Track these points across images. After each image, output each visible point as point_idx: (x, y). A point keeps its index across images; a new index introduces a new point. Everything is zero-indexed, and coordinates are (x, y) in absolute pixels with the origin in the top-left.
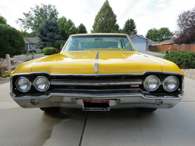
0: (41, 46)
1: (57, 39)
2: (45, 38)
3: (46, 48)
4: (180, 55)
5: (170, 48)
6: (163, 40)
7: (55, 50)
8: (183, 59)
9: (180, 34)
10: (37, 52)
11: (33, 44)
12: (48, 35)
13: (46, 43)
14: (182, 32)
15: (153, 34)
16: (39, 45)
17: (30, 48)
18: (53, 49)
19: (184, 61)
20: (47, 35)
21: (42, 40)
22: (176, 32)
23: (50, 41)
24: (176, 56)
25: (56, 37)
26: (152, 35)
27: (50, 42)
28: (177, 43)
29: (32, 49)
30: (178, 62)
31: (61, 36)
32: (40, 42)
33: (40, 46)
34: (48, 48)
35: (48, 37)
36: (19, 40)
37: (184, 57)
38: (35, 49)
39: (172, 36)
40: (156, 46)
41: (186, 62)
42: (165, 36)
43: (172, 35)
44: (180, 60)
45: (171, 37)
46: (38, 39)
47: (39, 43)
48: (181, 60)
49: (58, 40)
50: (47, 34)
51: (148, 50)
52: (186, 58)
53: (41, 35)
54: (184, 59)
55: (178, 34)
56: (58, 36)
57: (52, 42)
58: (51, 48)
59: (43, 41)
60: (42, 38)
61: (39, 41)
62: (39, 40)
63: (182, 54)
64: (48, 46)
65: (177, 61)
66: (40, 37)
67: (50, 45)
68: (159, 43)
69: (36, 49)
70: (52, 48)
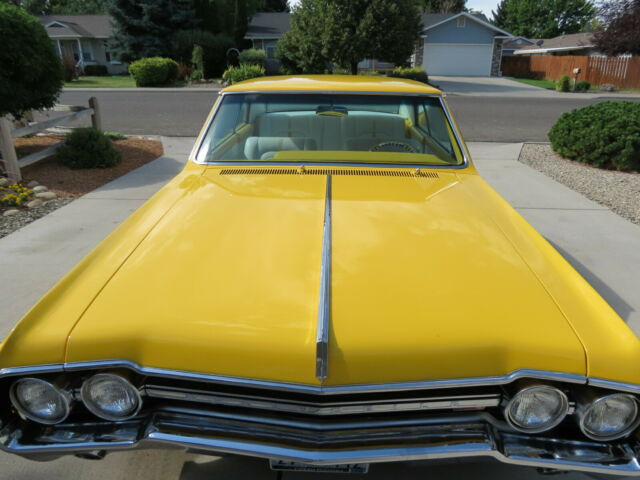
0: (123, 52)
1: (179, 25)
2: (135, 22)
3: (143, 59)
4: (615, 118)
5: (576, 70)
6: (555, 33)
7: (175, 66)
8: (626, 135)
9: (619, 14)
10: (110, 70)
11: (94, 41)
12: (145, 10)
13: (141, 39)
14: (627, 6)
15: (520, 9)
16: (117, 46)
17: (87, 57)
18: (168, 64)
19: (629, 143)
20: (141, 8)
21: (125, 27)
22: (607, 6)
23: (157, 31)
24: (599, 123)
25: (174, 18)
26: (516, 11)
27: (155, 35)
28: (602, 50)
29: (93, 58)
30: (606, 148)
31: (194, 12)
32: (119, 35)
33: (121, 52)
34: (149, 60)
35: (146, 18)
36: (36, 56)
37: (629, 128)
38: (103, 61)
39: (591, 18)
40: (527, 59)
41: (632, 150)
42: (565, 18)
43: (590, 14)
44: (612, 139)
45: (584, 22)
46: (111, 23)
47: (116, 38)
48: (616, 141)
49: (185, 29)
50: (141, 5)
51: (500, 72)
52: (636, 131)
53: (120, 10)
54: (629, 137)
55: (613, 14)
56: (183, 12)
57: (162, 36)
58: (160, 61)
59: (131, 34)
60: (124, 19)
61: (116, 30)
62: (114, 26)
63: (624, 118)
64: (148, 51)
65: (602, 143)
66: (117, 15)
67: (156, 46)
68: (540, 45)
69: (108, 59)
70: (161, 59)
